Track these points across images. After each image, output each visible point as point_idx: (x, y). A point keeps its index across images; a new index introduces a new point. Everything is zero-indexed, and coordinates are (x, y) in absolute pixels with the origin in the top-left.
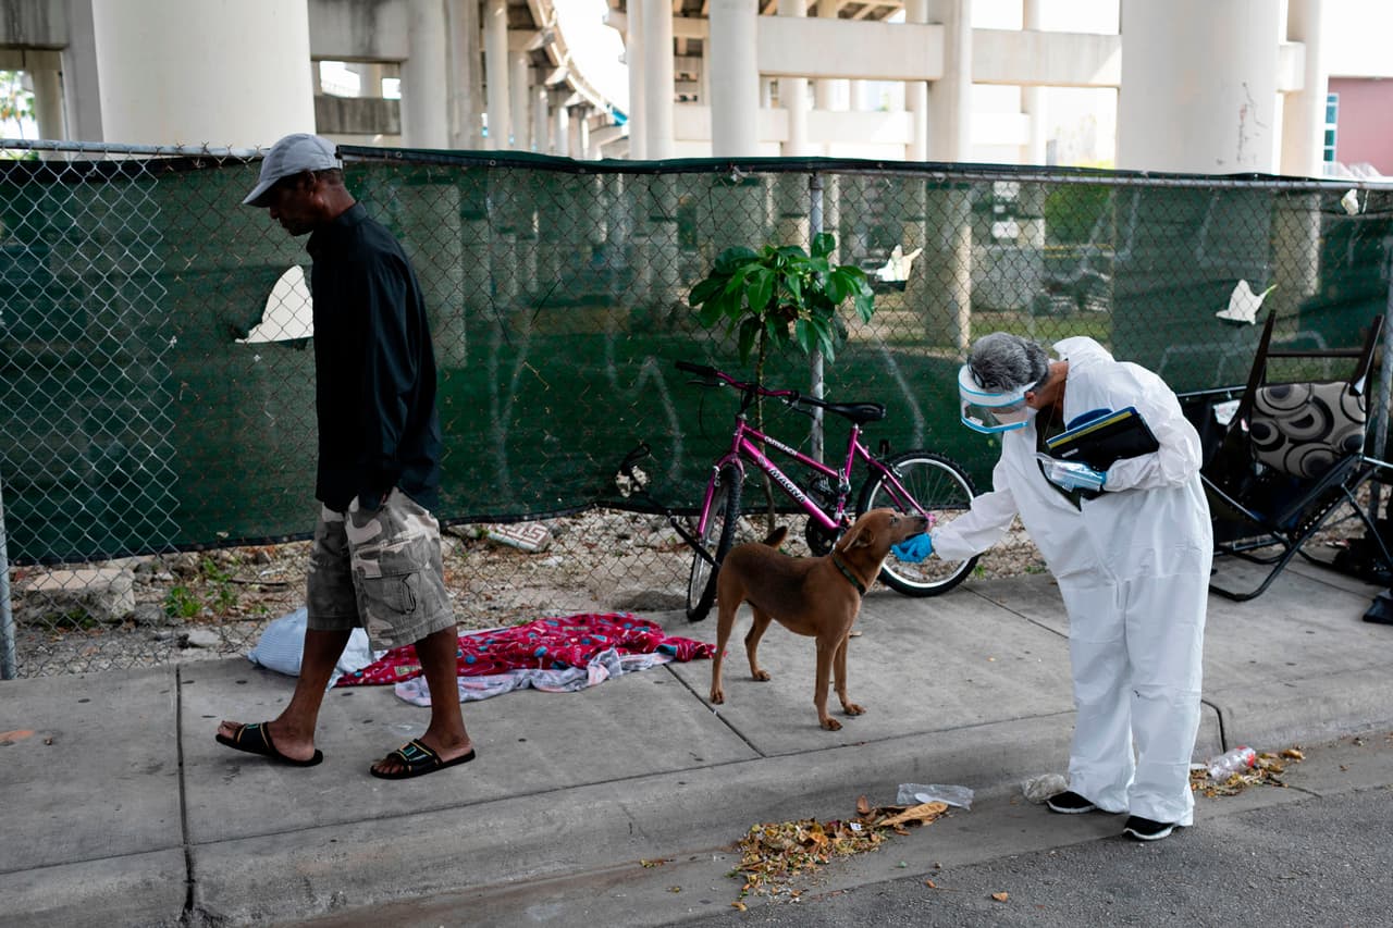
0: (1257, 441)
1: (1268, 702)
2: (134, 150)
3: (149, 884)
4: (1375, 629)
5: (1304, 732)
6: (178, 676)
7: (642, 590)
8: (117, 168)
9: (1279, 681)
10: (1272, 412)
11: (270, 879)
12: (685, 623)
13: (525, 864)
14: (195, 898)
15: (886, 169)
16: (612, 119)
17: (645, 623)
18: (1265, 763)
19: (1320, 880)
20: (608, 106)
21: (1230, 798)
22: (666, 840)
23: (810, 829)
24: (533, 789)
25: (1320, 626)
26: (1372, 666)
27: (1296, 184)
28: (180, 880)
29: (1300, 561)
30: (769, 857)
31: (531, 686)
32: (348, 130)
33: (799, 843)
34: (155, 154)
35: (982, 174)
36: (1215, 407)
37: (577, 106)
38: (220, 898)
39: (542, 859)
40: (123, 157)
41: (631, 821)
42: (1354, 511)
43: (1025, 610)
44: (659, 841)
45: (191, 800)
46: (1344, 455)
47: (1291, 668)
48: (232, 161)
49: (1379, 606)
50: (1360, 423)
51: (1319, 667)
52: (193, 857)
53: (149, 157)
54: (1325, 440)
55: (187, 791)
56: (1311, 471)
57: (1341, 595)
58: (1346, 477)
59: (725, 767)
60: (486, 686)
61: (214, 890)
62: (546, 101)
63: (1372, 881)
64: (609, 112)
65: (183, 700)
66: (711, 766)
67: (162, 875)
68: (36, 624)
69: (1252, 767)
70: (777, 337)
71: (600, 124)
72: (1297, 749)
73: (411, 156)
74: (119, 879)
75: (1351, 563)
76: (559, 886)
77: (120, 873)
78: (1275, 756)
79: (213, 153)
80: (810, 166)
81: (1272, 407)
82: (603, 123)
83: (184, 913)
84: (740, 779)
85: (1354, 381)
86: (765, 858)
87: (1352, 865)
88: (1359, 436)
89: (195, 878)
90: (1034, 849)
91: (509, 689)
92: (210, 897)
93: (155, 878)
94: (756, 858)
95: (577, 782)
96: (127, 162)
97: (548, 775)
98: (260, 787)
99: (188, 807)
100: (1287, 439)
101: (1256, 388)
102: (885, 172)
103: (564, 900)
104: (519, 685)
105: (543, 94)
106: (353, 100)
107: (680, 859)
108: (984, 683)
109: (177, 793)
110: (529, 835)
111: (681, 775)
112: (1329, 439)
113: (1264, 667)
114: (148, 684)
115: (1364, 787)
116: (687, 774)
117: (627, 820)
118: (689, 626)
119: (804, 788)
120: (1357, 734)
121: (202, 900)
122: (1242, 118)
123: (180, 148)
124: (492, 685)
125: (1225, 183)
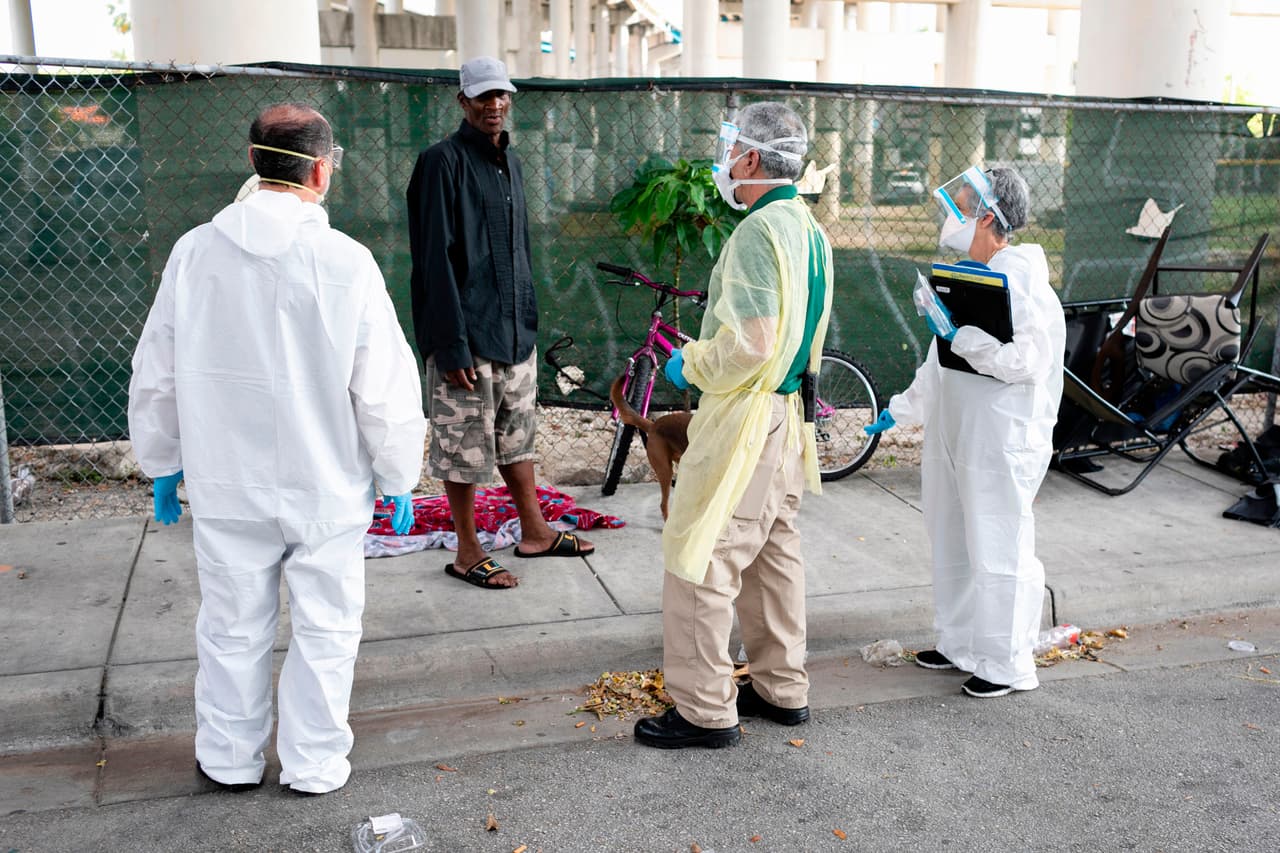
0: (1143, 349)
1: (1101, 586)
2: (109, 65)
3: (67, 696)
4: (1231, 524)
5: (1134, 615)
6: (146, 525)
7: (582, 468)
8: (94, 81)
9: (1120, 568)
10: (1155, 322)
11: (171, 697)
12: (598, 497)
13: (396, 695)
14: (106, 709)
15: (797, 89)
16: (670, 37)
17: (562, 496)
18: (1088, 640)
19: (1090, 742)
20: (667, 25)
21: (1043, 669)
22: (524, 682)
23: (653, 678)
24: (414, 633)
25: (1180, 521)
26: (1215, 558)
27: (1200, 108)
28: (94, 694)
29: (1188, 462)
30: (609, 700)
31: (442, 546)
32: (419, 46)
33: (641, 690)
34: (127, 69)
35: (890, 95)
36: (1111, 316)
37: (638, 24)
38: (128, 710)
39: (411, 692)
40: (101, 72)
41: (494, 664)
42: (1227, 416)
43: (911, 497)
44: (517, 682)
45: (123, 630)
46: (1219, 363)
47: (1137, 557)
48: (196, 77)
49: (1243, 504)
50: (1234, 334)
51: (1162, 556)
52: (109, 675)
53: (123, 72)
54: (1203, 349)
55: (122, 622)
56: (1190, 378)
57: (1213, 493)
58: (1219, 384)
59: (587, 622)
60: (402, 544)
61: (123, 703)
62: (608, 20)
63: (1137, 746)
64: (667, 30)
65: (143, 546)
66: (575, 620)
67: (79, 689)
68: (54, 479)
69: (1075, 641)
70: (686, 243)
71: (659, 40)
72: (1124, 629)
73: (356, 73)
74: (42, 691)
75: (1232, 464)
76: (420, 716)
77: (45, 685)
78: (1101, 634)
79: (180, 69)
80: (725, 86)
81: (1153, 316)
82: (662, 41)
83: (96, 722)
84: (596, 633)
85: (1230, 294)
86: (606, 701)
87: (1126, 731)
88: (1234, 346)
89: (107, 692)
90: (846, 704)
91: (422, 548)
92: (119, 709)
93: (72, 690)
94: (599, 700)
95: (453, 629)
96: (104, 76)
97: (431, 621)
98: (184, 621)
99: (119, 633)
100: (1168, 348)
101: (1141, 299)
102: (798, 92)
103: (421, 727)
104: (432, 545)
105: (605, 13)
106: (425, 18)
107: (532, 699)
108: (845, 559)
109: (113, 623)
110: (400, 671)
111: (545, 626)
112: (1206, 348)
113: (1112, 555)
114: (119, 532)
115: (1171, 665)
116: (550, 626)
117: (489, 663)
118: (601, 499)
119: (653, 643)
120: (1185, 619)
121: (112, 712)
122: (1192, 43)
123: (150, 64)
124: (408, 544)
125: (1129, 106)
